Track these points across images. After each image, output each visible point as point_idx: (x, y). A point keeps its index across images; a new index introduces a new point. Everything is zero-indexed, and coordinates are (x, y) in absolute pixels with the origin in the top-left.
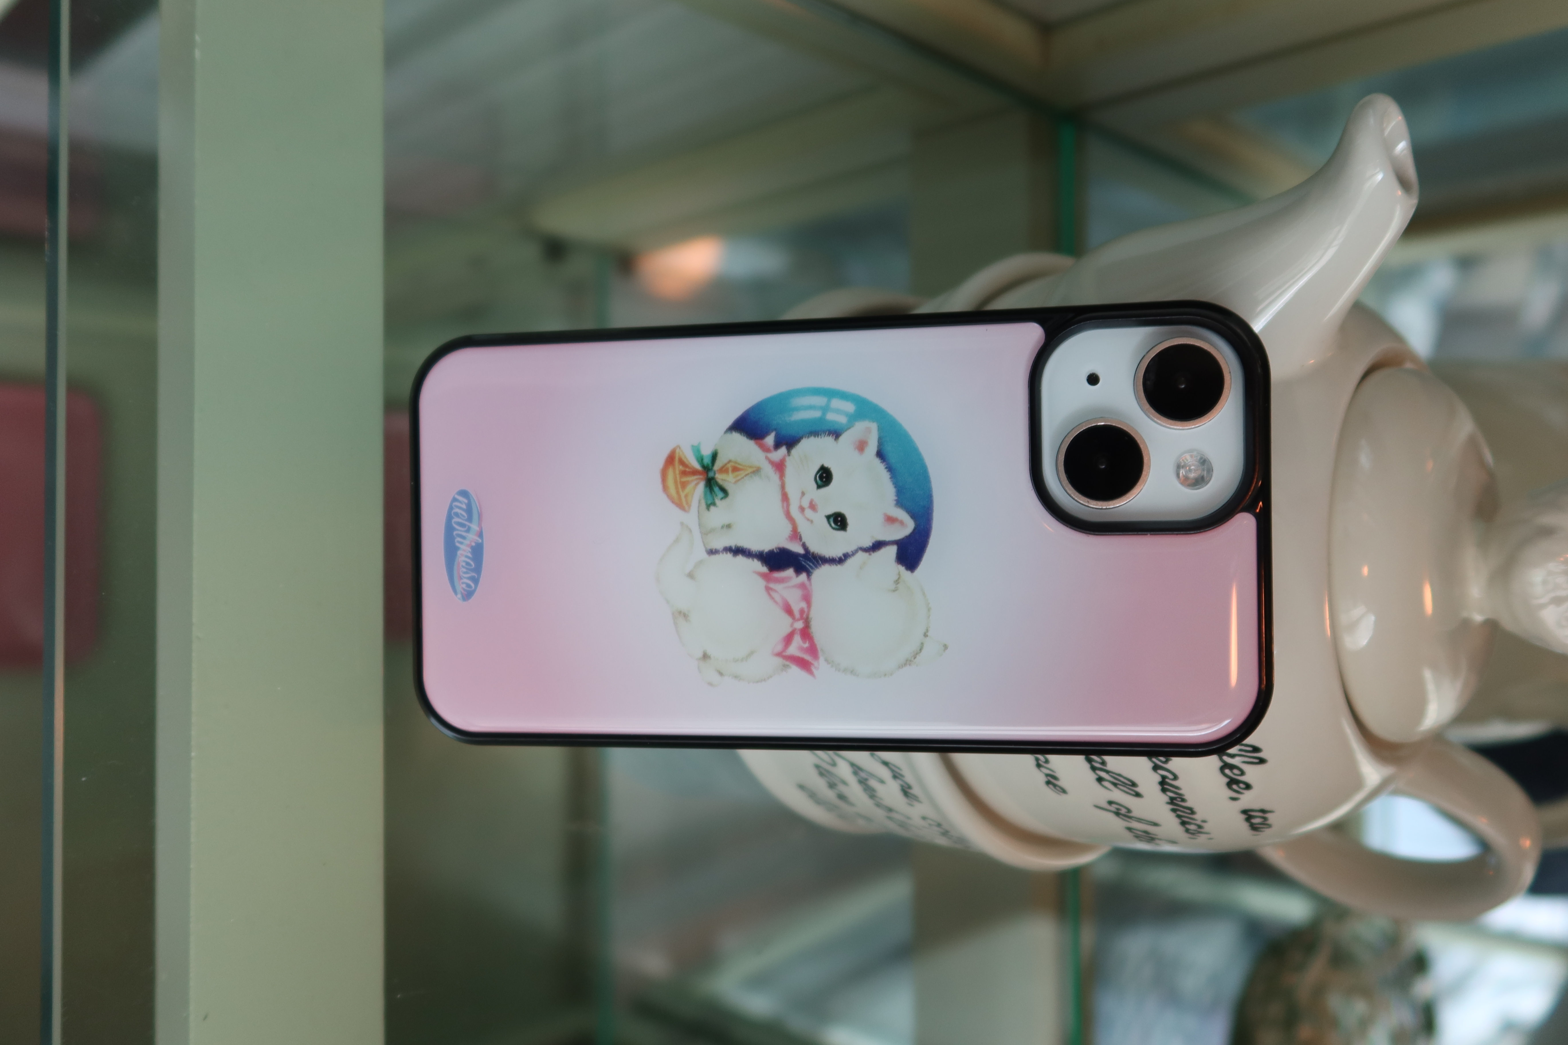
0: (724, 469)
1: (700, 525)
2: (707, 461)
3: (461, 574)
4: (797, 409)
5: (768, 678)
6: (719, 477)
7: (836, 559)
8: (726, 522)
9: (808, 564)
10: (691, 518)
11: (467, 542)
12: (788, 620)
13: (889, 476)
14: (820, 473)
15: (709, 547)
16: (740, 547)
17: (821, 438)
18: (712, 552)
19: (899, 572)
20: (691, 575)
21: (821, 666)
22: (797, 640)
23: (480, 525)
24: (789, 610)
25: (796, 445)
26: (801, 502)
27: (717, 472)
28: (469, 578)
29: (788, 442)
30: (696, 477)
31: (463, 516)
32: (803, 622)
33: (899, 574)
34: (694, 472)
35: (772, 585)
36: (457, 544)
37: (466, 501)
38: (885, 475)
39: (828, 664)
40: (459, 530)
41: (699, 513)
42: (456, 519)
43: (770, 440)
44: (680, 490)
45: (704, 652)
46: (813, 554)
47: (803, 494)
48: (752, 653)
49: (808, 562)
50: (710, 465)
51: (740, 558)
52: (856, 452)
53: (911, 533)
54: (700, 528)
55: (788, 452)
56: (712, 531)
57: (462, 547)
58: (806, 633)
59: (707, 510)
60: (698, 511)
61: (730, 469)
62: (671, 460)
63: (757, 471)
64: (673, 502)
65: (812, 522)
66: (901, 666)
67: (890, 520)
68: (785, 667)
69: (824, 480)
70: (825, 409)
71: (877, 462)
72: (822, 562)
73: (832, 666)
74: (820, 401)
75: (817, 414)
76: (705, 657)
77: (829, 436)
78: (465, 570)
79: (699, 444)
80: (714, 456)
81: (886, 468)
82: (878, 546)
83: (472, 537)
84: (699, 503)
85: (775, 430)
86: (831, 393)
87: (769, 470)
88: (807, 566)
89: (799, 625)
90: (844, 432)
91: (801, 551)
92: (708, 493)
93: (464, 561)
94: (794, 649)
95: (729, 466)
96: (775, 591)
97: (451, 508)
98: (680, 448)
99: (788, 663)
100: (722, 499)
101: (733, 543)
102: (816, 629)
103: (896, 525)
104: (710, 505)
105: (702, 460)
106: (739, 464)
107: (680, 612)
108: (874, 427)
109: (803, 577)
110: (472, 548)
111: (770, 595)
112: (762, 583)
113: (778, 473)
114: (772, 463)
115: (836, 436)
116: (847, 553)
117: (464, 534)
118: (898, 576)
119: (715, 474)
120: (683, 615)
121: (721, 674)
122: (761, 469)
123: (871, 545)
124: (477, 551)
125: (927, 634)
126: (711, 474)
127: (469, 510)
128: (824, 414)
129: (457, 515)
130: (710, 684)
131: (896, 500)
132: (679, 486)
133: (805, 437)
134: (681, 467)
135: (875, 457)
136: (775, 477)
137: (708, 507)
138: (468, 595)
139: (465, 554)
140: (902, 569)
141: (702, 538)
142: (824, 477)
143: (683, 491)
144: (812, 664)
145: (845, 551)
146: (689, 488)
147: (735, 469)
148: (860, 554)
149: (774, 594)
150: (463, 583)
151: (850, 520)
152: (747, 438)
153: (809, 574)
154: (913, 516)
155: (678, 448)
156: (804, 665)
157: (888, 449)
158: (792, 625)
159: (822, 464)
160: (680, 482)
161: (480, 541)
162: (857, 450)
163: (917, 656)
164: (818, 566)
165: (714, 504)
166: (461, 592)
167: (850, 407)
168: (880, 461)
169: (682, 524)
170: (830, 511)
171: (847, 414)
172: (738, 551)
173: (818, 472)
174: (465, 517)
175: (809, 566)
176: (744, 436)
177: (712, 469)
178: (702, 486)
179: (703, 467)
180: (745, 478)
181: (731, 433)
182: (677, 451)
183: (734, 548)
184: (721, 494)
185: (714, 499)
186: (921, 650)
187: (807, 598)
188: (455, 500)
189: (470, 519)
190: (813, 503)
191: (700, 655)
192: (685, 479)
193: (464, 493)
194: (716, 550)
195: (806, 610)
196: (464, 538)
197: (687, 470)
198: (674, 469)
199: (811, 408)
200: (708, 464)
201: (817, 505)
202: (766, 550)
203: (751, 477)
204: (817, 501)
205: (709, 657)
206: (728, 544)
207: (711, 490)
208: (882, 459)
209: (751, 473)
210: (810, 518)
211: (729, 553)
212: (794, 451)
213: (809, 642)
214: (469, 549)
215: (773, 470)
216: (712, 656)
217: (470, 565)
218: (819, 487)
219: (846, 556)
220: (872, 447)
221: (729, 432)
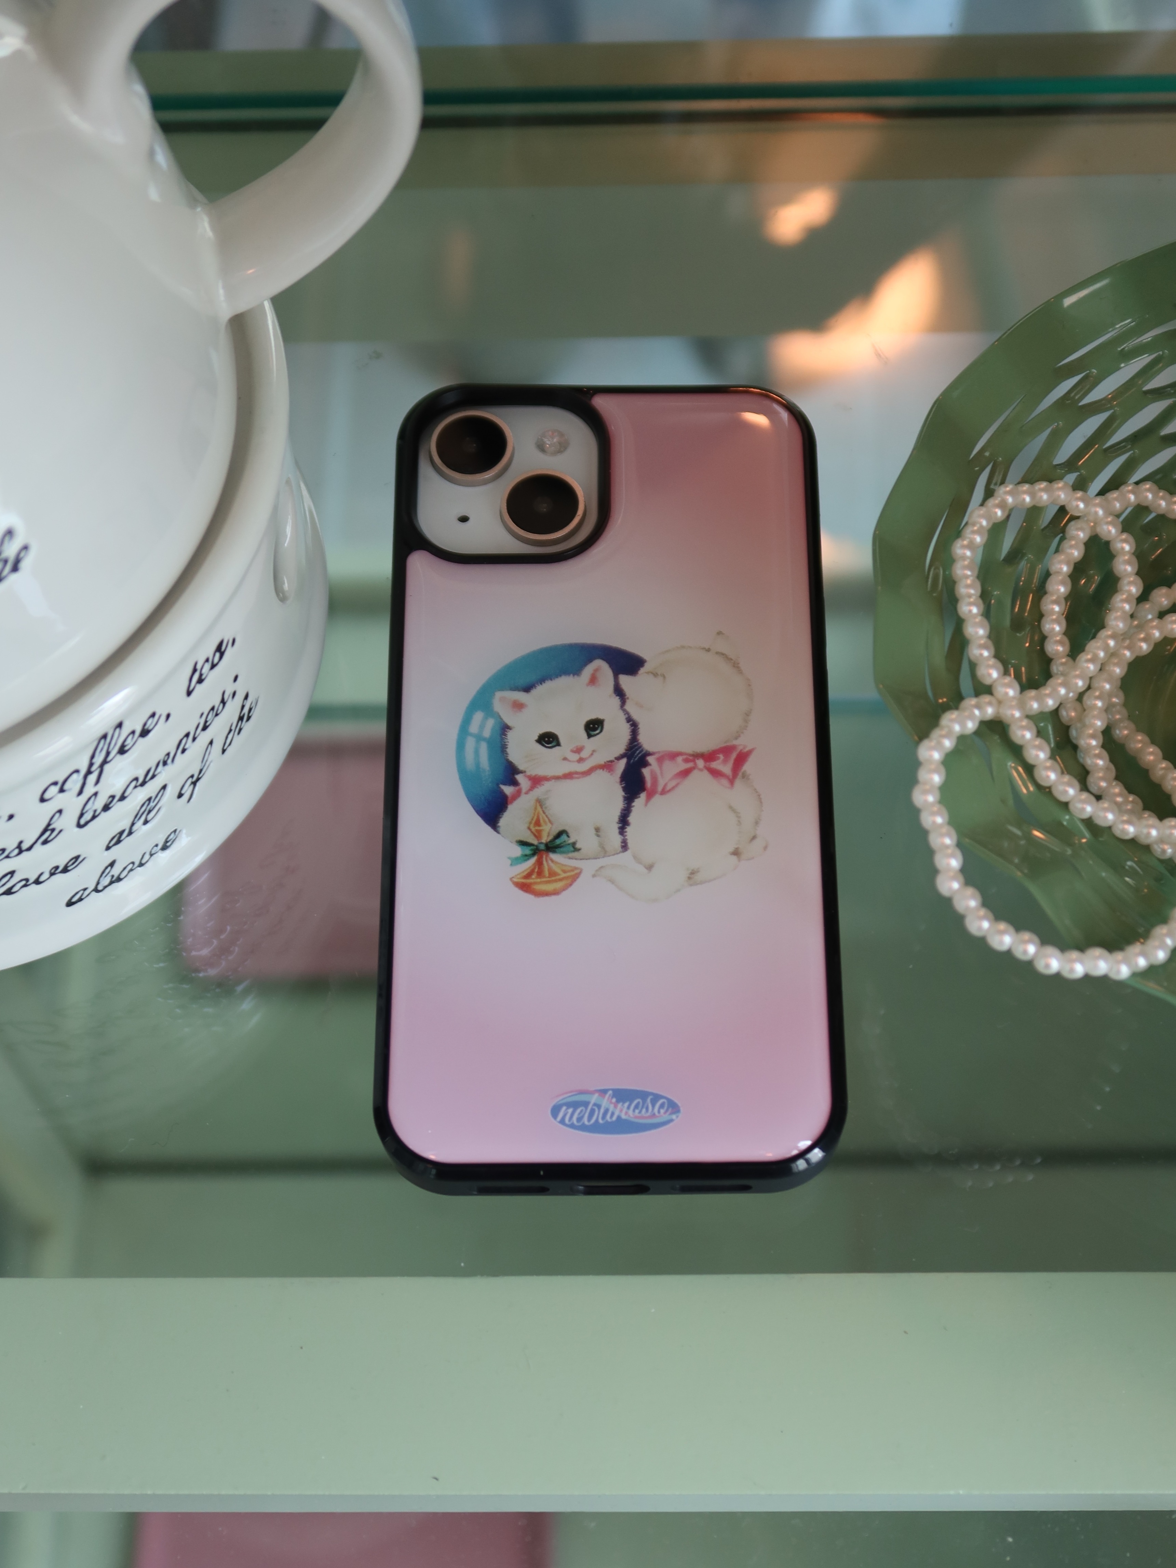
0: (536, 834)
1: (595, 858)
3: (648, 1114)
4: (478, 765)
5: (757, 792)
6: (545, 839)
7: (632, 729)
8: (594, 832)
9: (638, 755)
10: (588, 867)
11: (611, 1108)
12: (695, 774)
13: (550, 681)
14: (544, 743)
15: (620, 849)
16: (619, 819)
17: (508, 742)
18: (625, 846)
19: (646, 673)
20: (650, 867)
21: (743, 743)
22: (715, 765)
23: (592, 1093)
24: (686, 773)
25: (514, 765)
26: (573, 761)
27: (540, 841)
28: (653, 1106)
29: (511, 773)
30: (545, 862)
31: (581, 1111)
32: (698, 759)
33: (648, 673)
34: (539, 863)
35: (660, 789)
36: (614, 1118)
37: (564, 1108)
38: (548, 685)
39: (740, 737)
40: (598, 1116)
41: (583, 859)
42: (585, 1119)
43: (508, 790)
44: (558, 877)
45: (731, 854)
46: (626, 750)
47: (565, 759)
48: (731, 807)
49: (636, 754)
50: (532, 847)
51: (631, 819)
52: (523, 710)
54: (599, 858)
55: (522, 773)
56: (602, 846)
57: (617, 1113)
58: (709, 757)
59: (580, 851)
60: (581, 859)
61: (537, 828)
62: (524, 887)
63: (540, 802)
64: (571, 885)
65: (594, 751)
66: (740, 671)
67: (593, 680)
68: (744, 776)
69: (551, 739)
71: (534, 692)
73: (742, 733)
74: (470, 743)
75: (484, 748)
76: (736, 853)
77: (506, 734)
78: (644, 1110)
79: (509, 858)
80: (523, 843)
81: (541, 684)
83: (605, 1103)
84: (572, 859)
85: (498, 785)
86: (463, 733)
87: (539, 792)
89: (700, 763)
90: (504, 721)
91: (624, 761)
93: (634, 1111)
94: (727, 769)
95: (533, 829)
96: (666, 785)
97: (572, 1126)
98: (513, 877)
99: (740, 774)
100: (568, 836)
101: (615, 827)
102: (705, 747)
103: (599, 675)
104: (574, 848)
105: (526, 855)
106: (532, 819)
107: (689, 878)
108: (499, 695)
109: (650, 759)
110: (618, 1102)
111: (669, 791)
112: (657, 798)
113: (543, 783)
114: (532, 788)
115: (507, 729)
116: (626, 719)
117: (602, 1111)
118: (650, 674)
119: (542, 843)
120: (692, 874)
121: (754, 838)
122: (538, 799)
123: (618, 697)
124: (622, 1096)
125: (707, 649)
126: (542, 847)
127: (575, 1105)
128: (484, 739)
129: (579, 1119)
130: (765, 848)
131: (574, 675)
132: (553, 878)
133: (507, 756)
134: (533, 877)
135: (529, 693)
136: (547, 785)
137: (577, 850)
138: (673, 1107)
139: (625, 1110)
140: (642, 671)
141: (609, 856)
142: (548, 739)
143: (559, 875)
144: (741, 750)
145: (625, 721)
146: (555, 868)
147: (538, 823)
148: (628, 707)
149: (668, 788)
150: (659, 1112)
151: (593, 716)
152: (505, 811)
153: (648, 754)
154: (590, 660)
155: (512, 879)
156: (742, 759)
157: (523, 681)
158: (701, 770)
159: (535, 742)
160: (549, 877)
161: (610, 1092)
162: (521, 710)
163: (729, 657)
165: (574, 844)
166: (671, 1114)
167: (478, 716)
168: (534, 690)
169: (594, 876)
170: (584, 735)
171: (485, 718)
172: (624, 821)
173: (543, 745)
174: (582, 1109)
176: (503, 814)
177: (536, 846)
178: (553, 856)
179: (533, 855)
180: (547, 814)
181: (499, 827)
182: (515, 880)
183: (620, 825)
184: (564, 837)
185: (569, 844)
186: (723, 654)
187: (673, 756)
188: (562, 1122)
189: (586, 1104)
190: (575, 749)
191: (734, 858)
192: (546, 873)
193: (555, 1111)
194: (622, 843)
195: (685, 757)
196: (606, 1111)
197: (536, 870)
198: (535, 883)
199: (477, 752)
200: (531, 850)
201: (577, 746)
202: (623, 794)
203: (546, 808)
204: (573, 746)
205: (737, 849)
206: (617, 831)
207: (559, 846)
208: (532, 688)
209: (542, 808)
210: (590, 753)
211: (626, 830)
212: (521, 767)
213: (718, 754)
214: (620, 1105)
215: (539, 787)
216: (736, 847)
217: (638, 1104)
218: (558, 744)
219: (629, 720)
220: (521, 696)
221: (498, 829)
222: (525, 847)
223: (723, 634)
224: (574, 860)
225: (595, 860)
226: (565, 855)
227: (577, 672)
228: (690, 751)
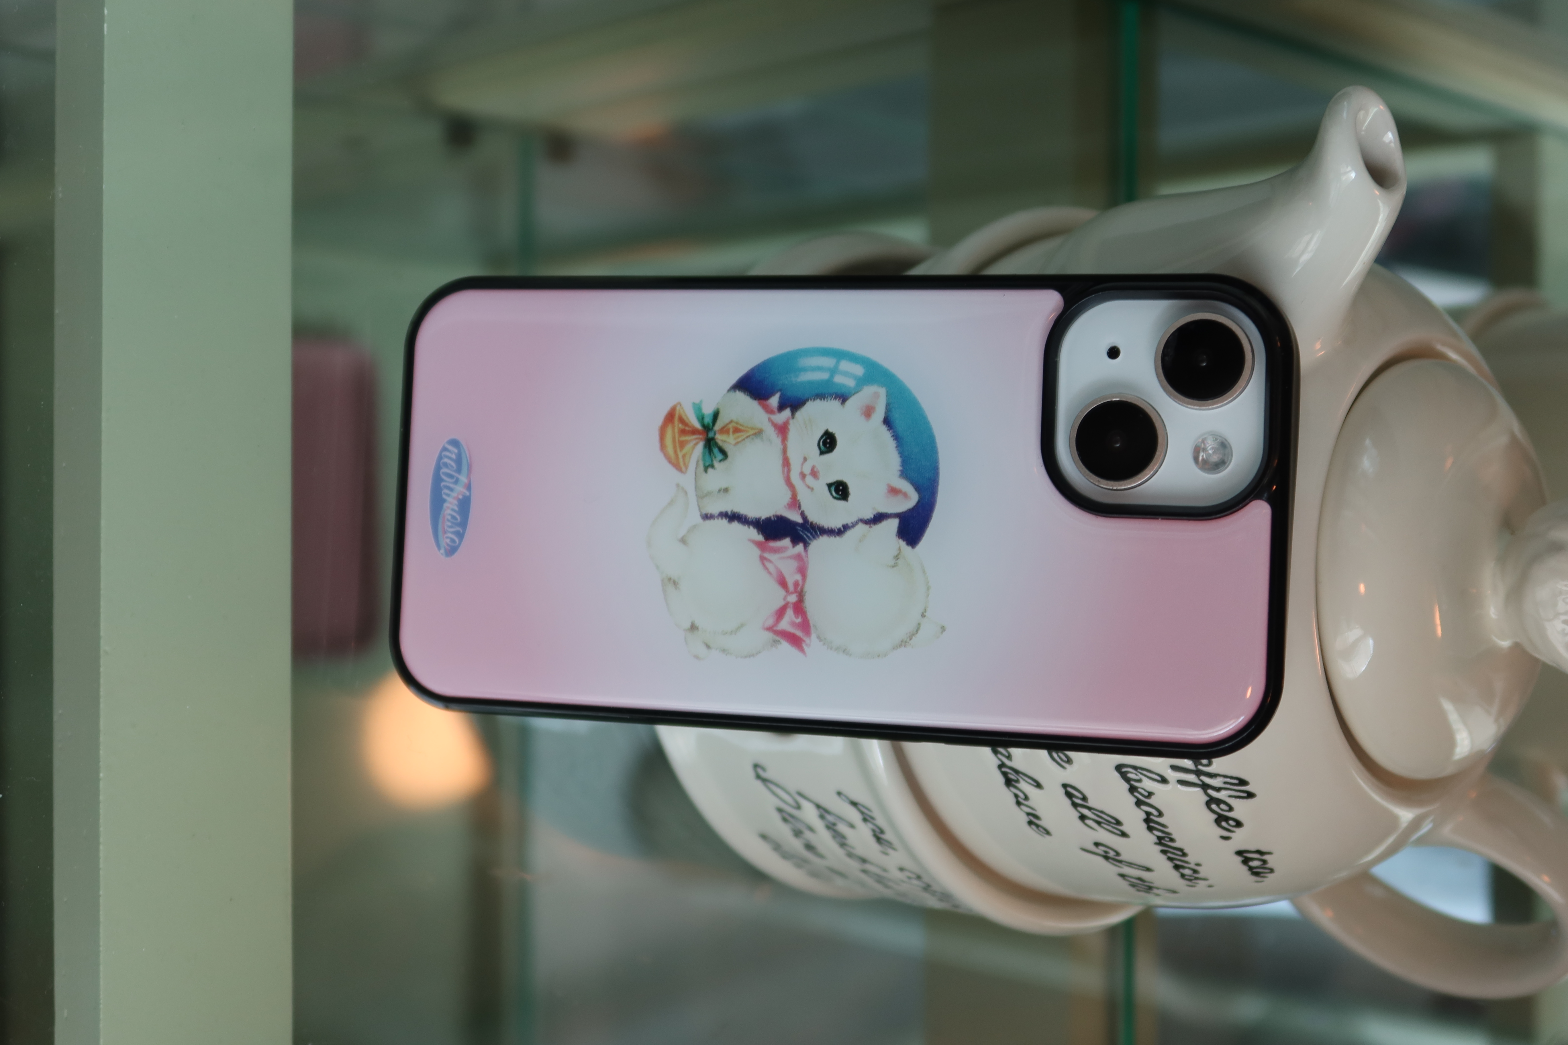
0: (724, 429)
1: (696, 487)
2: (708, 420)
3: (446, 528)
4: (805, 370)
5: (757, 654)
6: (720, 438)
7: (835, 530)
8: (724, 486)
9: (806, 534)
10: (687, 480)
11: (454, 494)
12: (782, 592)
13: (895, 445)
14: (824, 438)
15: (704, 512)
16: (737, 513)
17: (827, 401)
18: (707, 517)
19: (900, 547)
21: (813, 644)
22: (790, 614)
23: (469, 477)
24: (783, 583)
25: (801, 407)
26: (802, 468)
27: (717, 433)
28: (454, 533)
29: (793, 404)
30: (695, 437)
31: (452, 467)
32: (797, 596)
33: (899, 549)
34: (694, 432)
35: (767, 555)
36: (444, 496)
37: (456, 451)
38: (891, 444)
39: (820, 641)
40: (448, 482)
41: (696, 475)
42: (444, 470)
43: (774, 401)
44: (678, 450)
45: (692, 622)
46: (812, 523)
47: (805, 459)
48: (742, 626)
49: (806, 532)
50: (711, 424)
51: (736, 525)
52: (863, 417)
53: (914, 506)
54: (696, 491)
55: (792, 415)
56: (708, 494)
57: (449, 499)
58: (799, 608)
59: (704, 472)
60: (696, 473)
62: (670, 417)
63: (759, 433)
64: (670, 462)
65: (812, 489)
66: (895, 648)
67: (894, 491)
68: (775, 642)
69: (828, 445)
70: (833, 371)
71: (884, 428)
72: (820, 533)
73: (824, 644)
74: (829, 362)
75: (824, 376)
76: (693, 627)
77: (836, 399)
78: (449, 524)
79: (701, 402)
80: (716, 416)
81: (893, 436)
82: (879, 518)
83: (460, 489)
84: (697, 464)
85: (780, 390)
86: (840, 355)
87: (771, 432)
88: (805, 536)
89: (793, 598)
90: (851, 397)
91: (799, 519)
92: (707, 454)
93: (450, 515)
94: (785, 625)
95: (730, 426)
96: (770, 561)
97: (440, 458)
98: (681, 405)
99: (778, 638)
100: (720, 461)
101: (728, 508)
102: (810, 604)
103: (900, 497)
104: (708, 467)
105: (703, 418)
106: (741, 425)
107: (670, 579)
108: (882, 392)
109: (800, 547)
110: (459, 500)
111: (764, 565)
112: (756, 552)
113: (780, 436)
114: (775, 425)
115: (842, 401)
116: (847, 524)
117: (452, 486)
118: (898, 552)
119: (715, 434)
120: (673, 582)
121: (708, 647)
122: (763, 431)
123: (872, 517)
124: (465, 505)
125: (925, 614)
126: (711, 435)
127: (459, 461)
128: (832, 376)
129: (446, 465)
130: (697, 657)
131: (901, 471)
132: (678, 445)
133: (811, 400)
134: (680, 426)
135: (882, 424)
136: (777, 440)
137: (706, 469)
138: (451, 551)
139: (451, 506)
140: (903, 543)
141: (697, 501)
142: (828, 442)
143: (681, 451)
144: (804, 641)
145: (845, 523)
146: (688, 448)
147: (736, 430)
148: (861, 526)
149: (768, 564)
150: (447, 538)
151: (851, 490)
152: (751, 397)
153: (806, 545)
154: (917, 488)
155: (679, 405)
156: (795, 641)
157: (896, 417)
158: (785, 599)
159: (826, 429)
160: (679, 440)
161: (468, 494)
162: (863, 415)
163: (914, 637)
164: (816, 537)
165: (712, 466)
166: (445, 547)
167: (859, 370)
168: (886, 429)
169: (678, 485)
170: (832, 479)
171: (855, 377)
172: (734, 517)
173: (822, 437)
174: (454, 468)
175: (807, 536)
176: (748, 395)
177: (712, 429)
178: (701, 445)
179: (704, 426)
180: (746, 440)
181: (735, 391)
182: (678, 408)
183: (729, 513)
184: (720, 456)
185: (712, 461)
186: (917, 631)
187: (802, 571)
188: (445, 449)
189: (459, 470)
190: (815, 470)
191: (688, 625)
192: (684, 438)
193: (455, 443)
194: (711, 514)
195: (800, 583)
196: (451, 490)
197: (687, 428)
198: (673, 427)
199: (819, 369)
200: (708, 424)
201: (819, 472)
202: (763, 517)
203: (753, 439)
204: (819, 468)
205: (697, 629)
206: (724, 510)
207: (710, 451)
208: (888, 427)
209: (753, 435)
210: (811, 486)
211: (724, 519)
212: (798, 414)
213: (802, 617)
214: (456, 502)
215: (776, 432)
216: (700, 628)
217: (456, 519)
218: (822, 453)
219: (846, 528)
220: (879, 414)
221: (733, 390)
222: (712, 418)
223: (942, 632)
224: (695, 466)
225: (694, 487)
226: (701, 456)
227: (904, 474)
228: (806, 588)
